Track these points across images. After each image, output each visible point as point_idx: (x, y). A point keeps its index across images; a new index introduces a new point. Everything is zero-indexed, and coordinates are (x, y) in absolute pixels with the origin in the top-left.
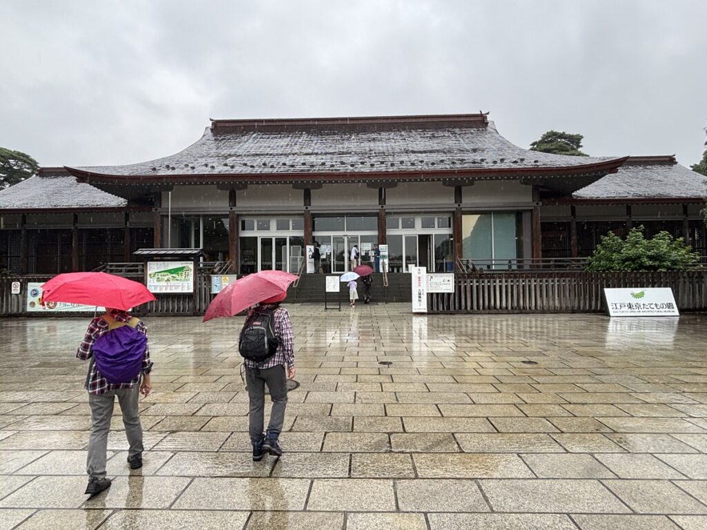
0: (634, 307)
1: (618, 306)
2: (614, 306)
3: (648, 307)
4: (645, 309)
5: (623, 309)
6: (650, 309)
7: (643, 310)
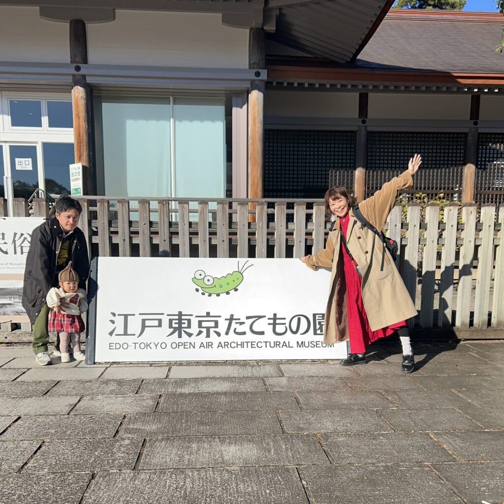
0: (194, 329)
1: (134, 325)
2: (120, 320)
5: (151, 335)
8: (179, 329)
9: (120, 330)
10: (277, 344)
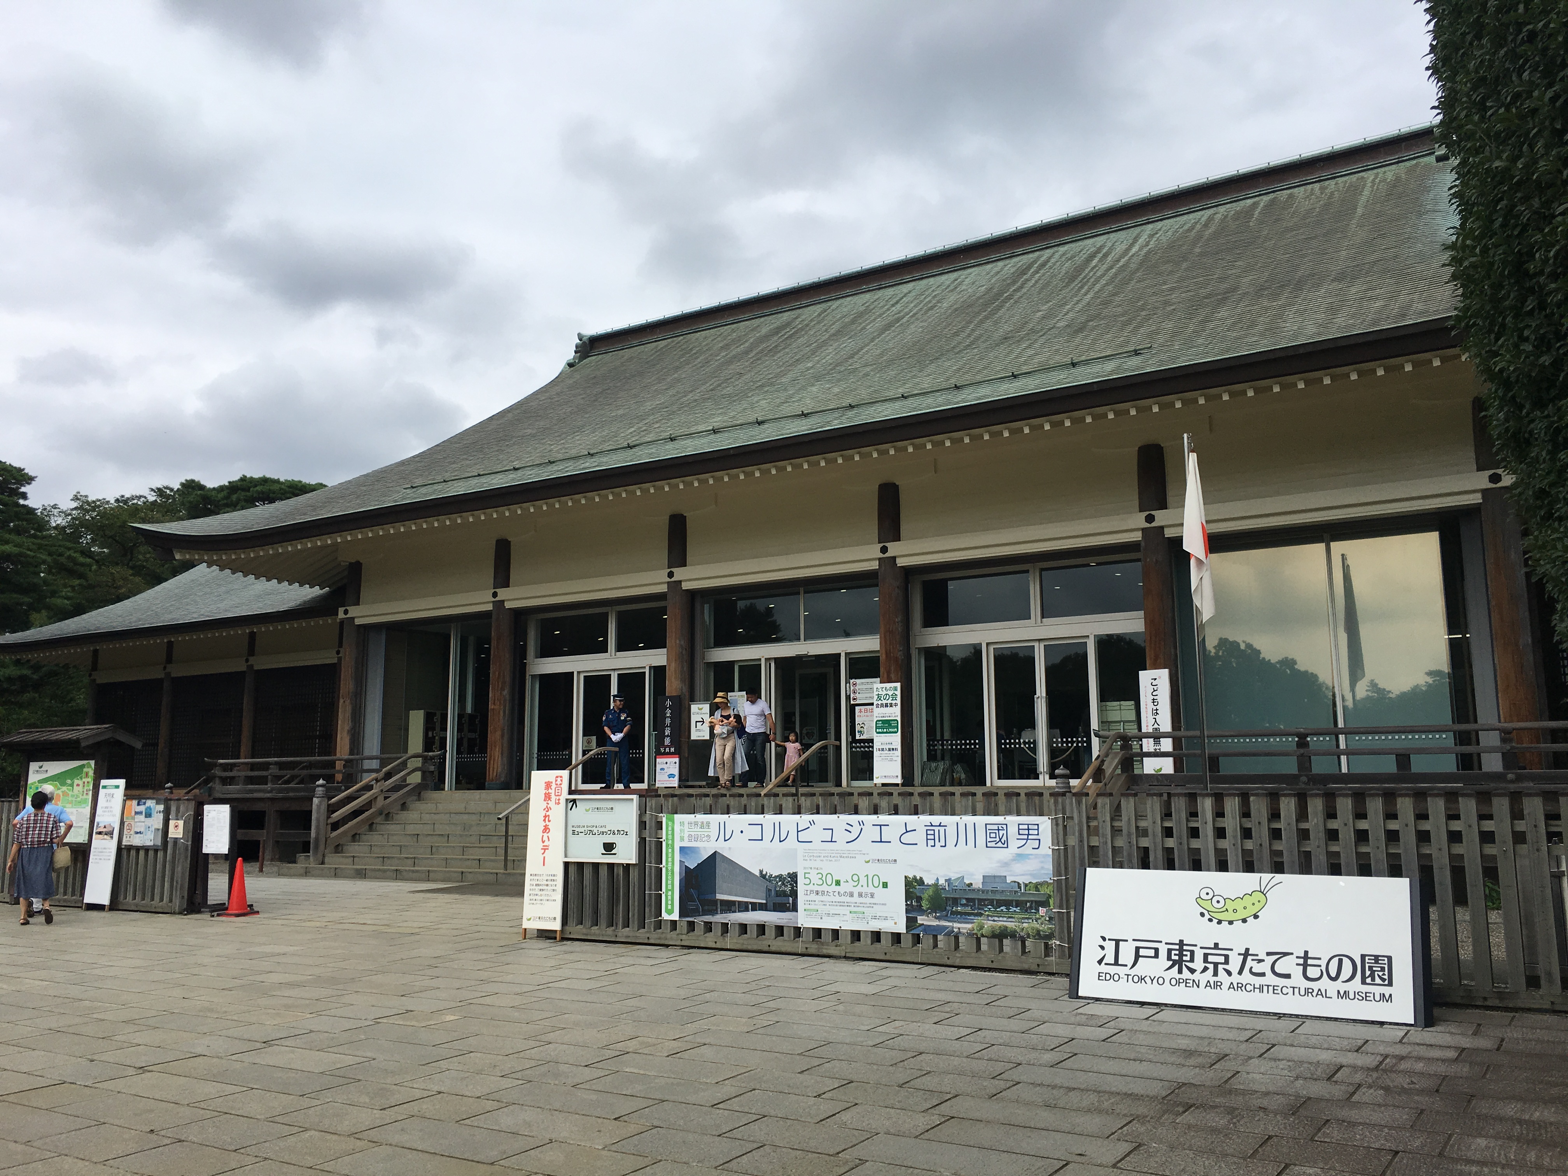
0: (1198, 964)
1: (1127, 954)
2: (1110, 946)
3: (1265, 967)
4: (1246, 977)
5: (1145, 967)
6: (1270, 979)
7: (1235, 978)
8: (1178, 963)
9: (1110, 959)
10: (1308, 992)
